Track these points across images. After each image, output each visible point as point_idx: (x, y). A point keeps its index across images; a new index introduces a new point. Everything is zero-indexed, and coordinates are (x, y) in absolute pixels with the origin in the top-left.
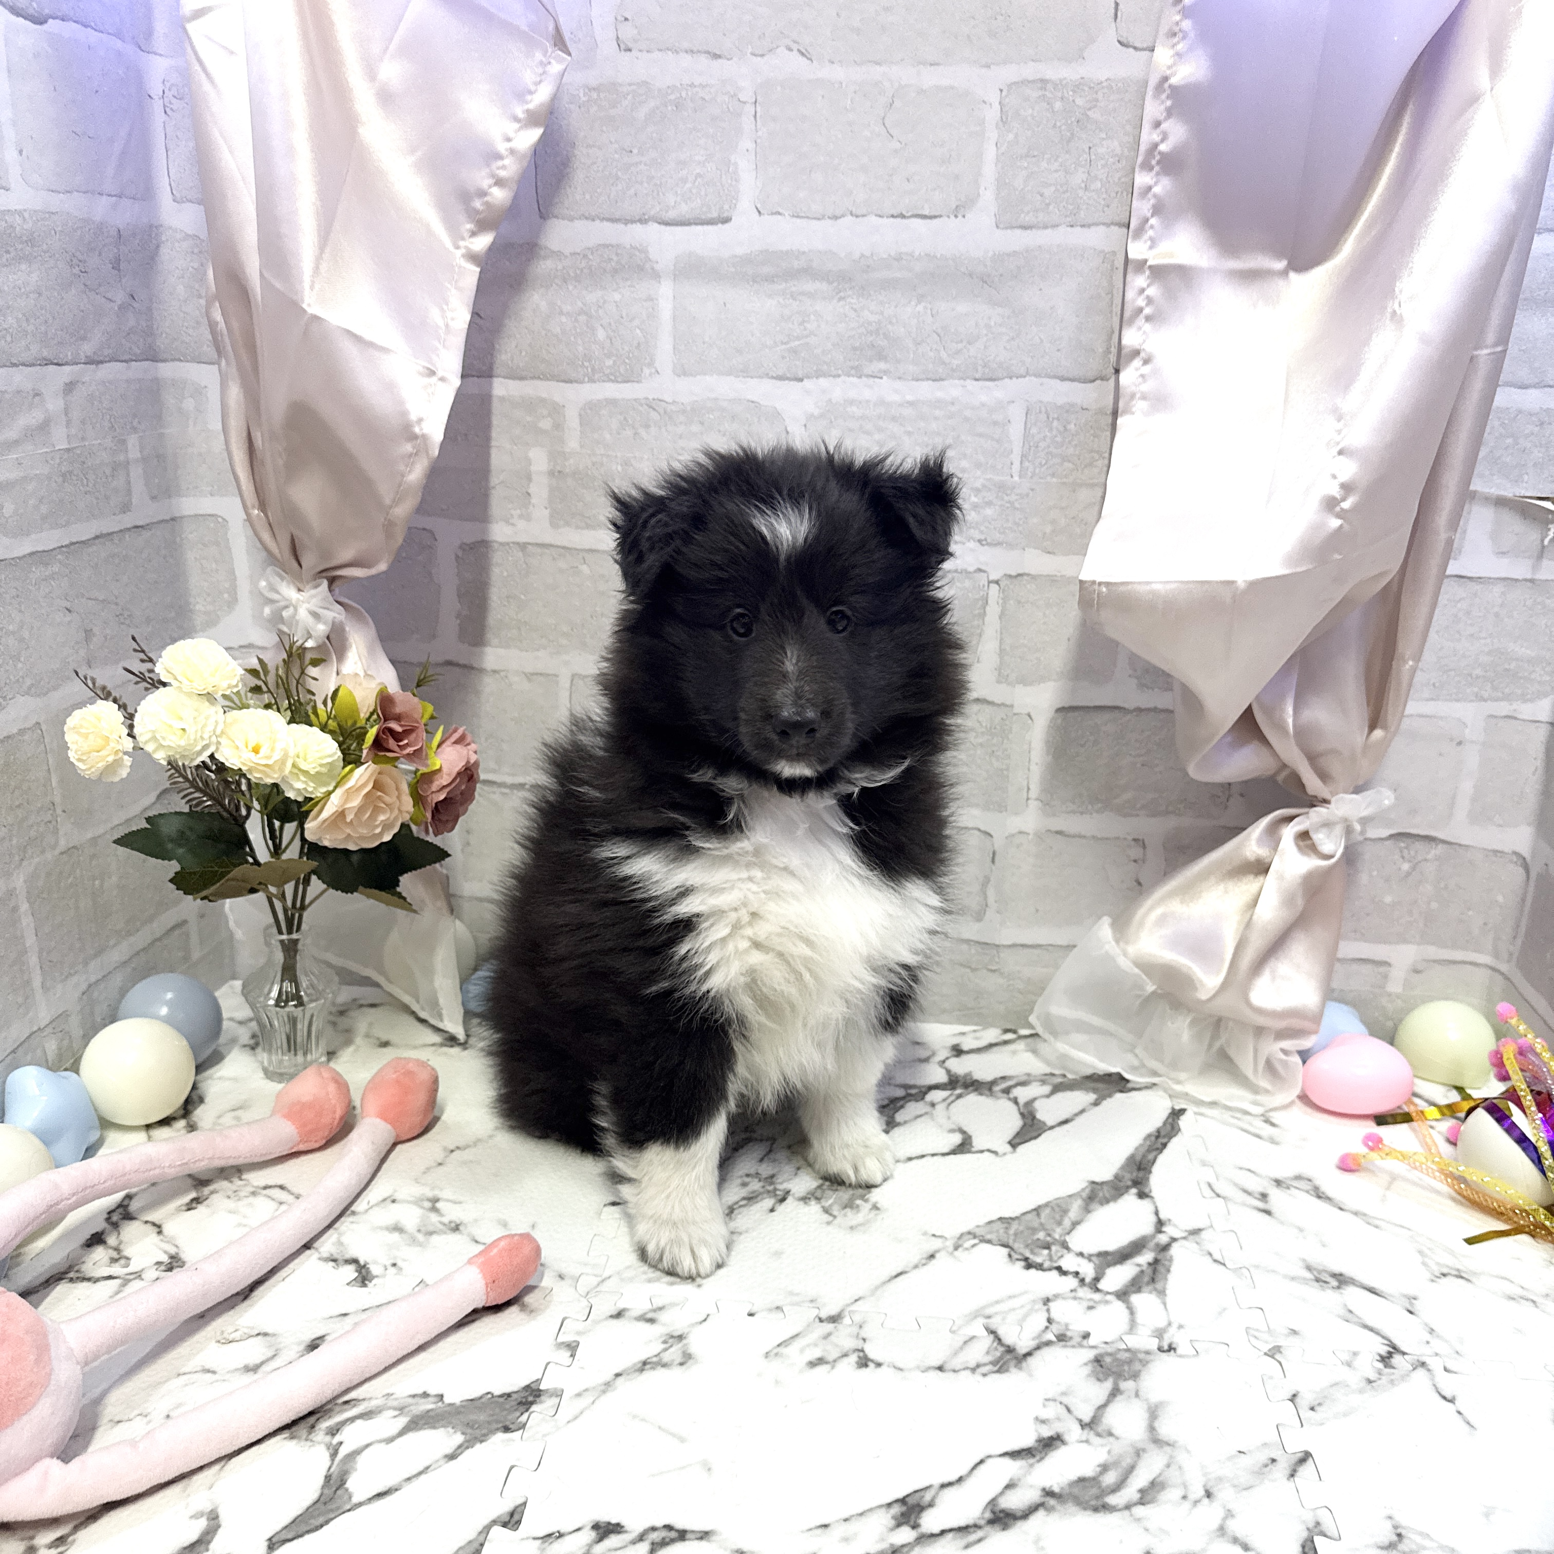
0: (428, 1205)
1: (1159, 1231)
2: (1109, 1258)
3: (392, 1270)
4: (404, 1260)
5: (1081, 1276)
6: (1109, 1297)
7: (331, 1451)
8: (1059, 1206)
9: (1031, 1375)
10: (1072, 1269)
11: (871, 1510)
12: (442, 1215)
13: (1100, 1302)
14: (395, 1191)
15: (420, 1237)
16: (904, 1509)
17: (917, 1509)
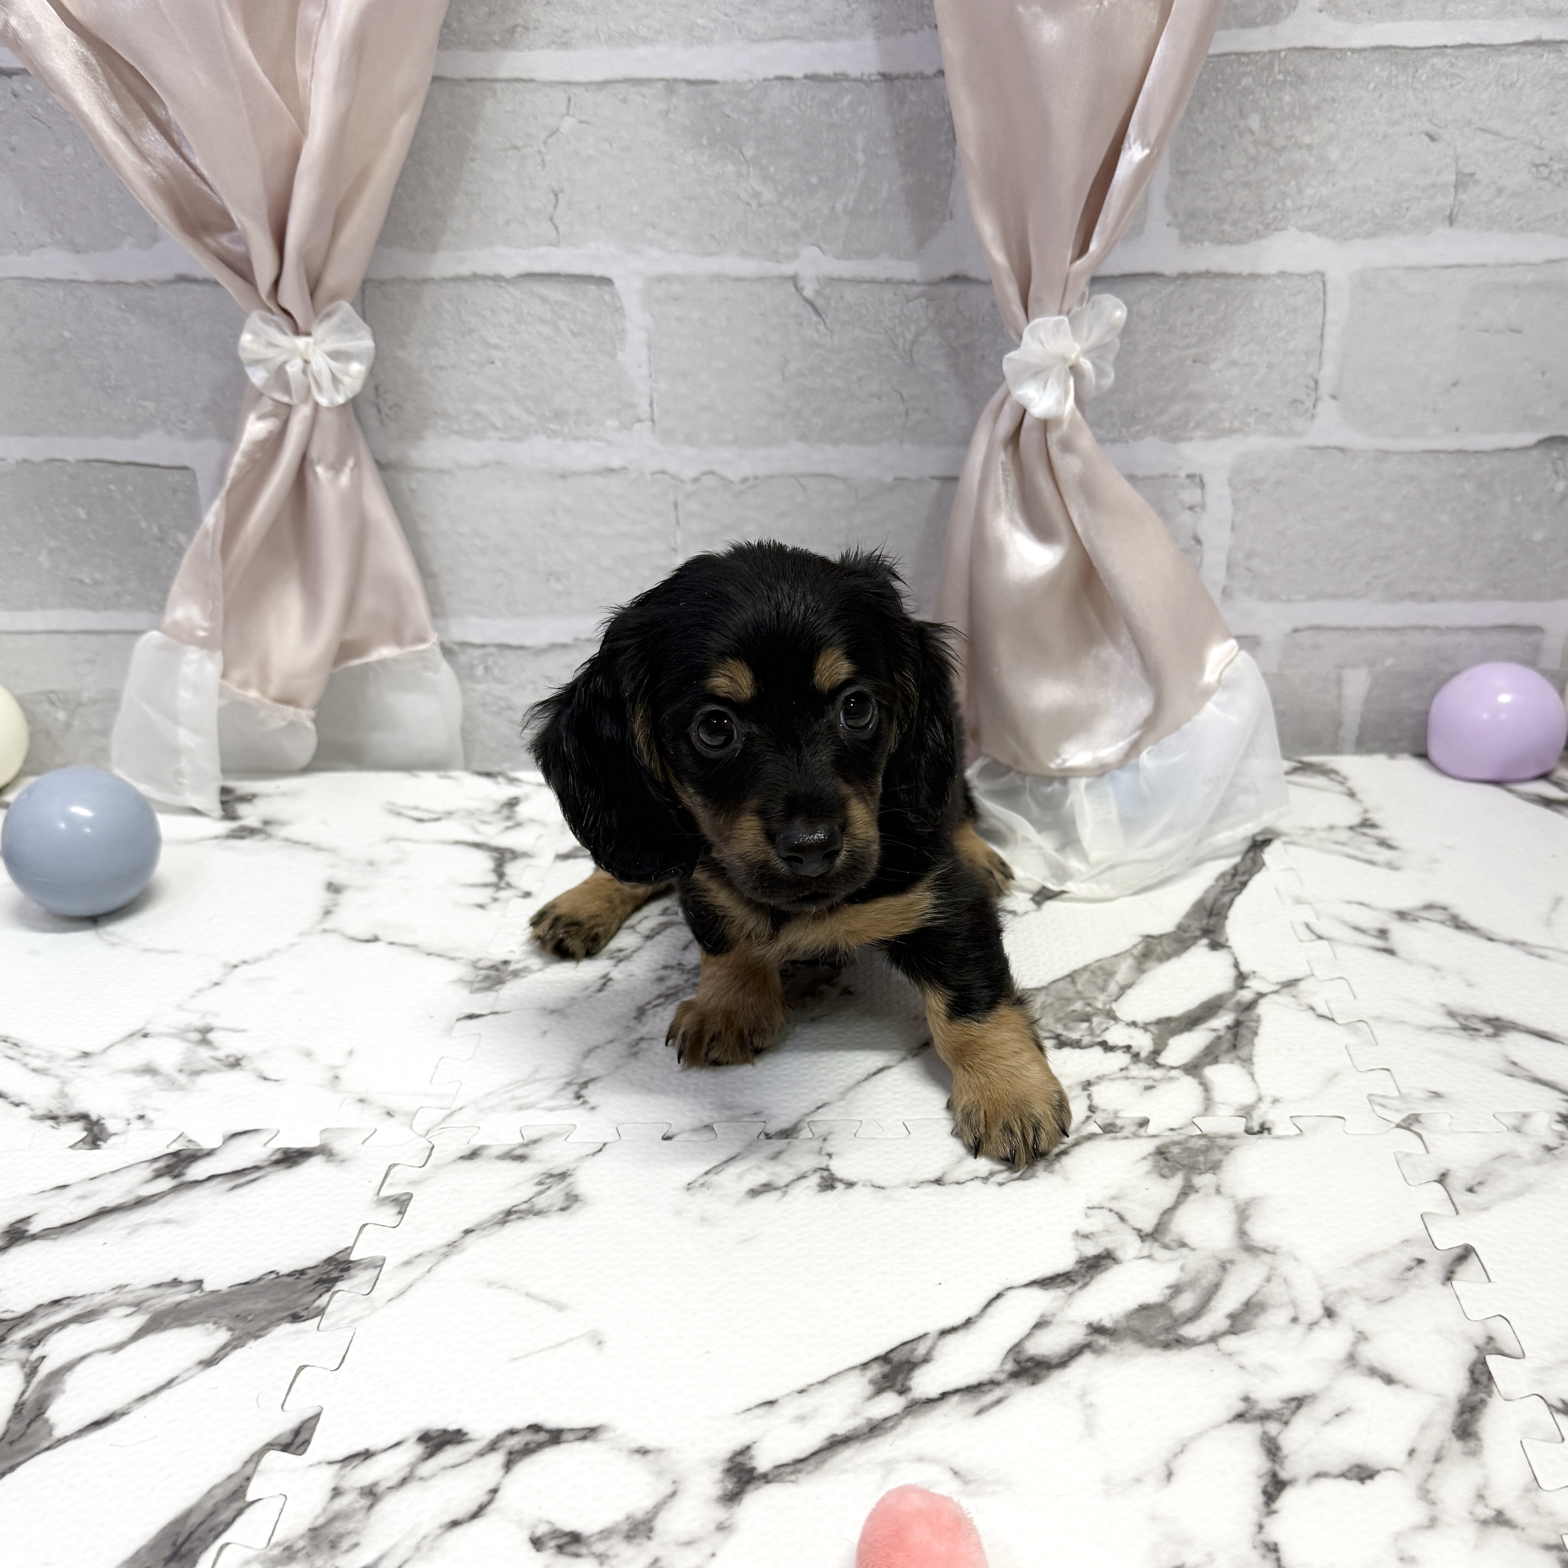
0: (196, 1036)
1: (1242, 987)
2: (1173, 1025)
3: (140, 1124)
4: (157, 1110)
5: (1135, 1050)
6: (1173, 1073)
7: (27, 1370)
8: (1101, 968)
9: (1067, 1179)
10: (1121, 1044)
11: (839, 1374)
12: (216, 1048)
13: (1162, 1080)
14: (148, 1023)
15: (182, 1079)
16: (886, 1368)
17: (906, 1367)
